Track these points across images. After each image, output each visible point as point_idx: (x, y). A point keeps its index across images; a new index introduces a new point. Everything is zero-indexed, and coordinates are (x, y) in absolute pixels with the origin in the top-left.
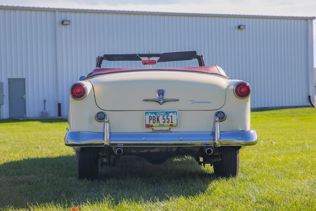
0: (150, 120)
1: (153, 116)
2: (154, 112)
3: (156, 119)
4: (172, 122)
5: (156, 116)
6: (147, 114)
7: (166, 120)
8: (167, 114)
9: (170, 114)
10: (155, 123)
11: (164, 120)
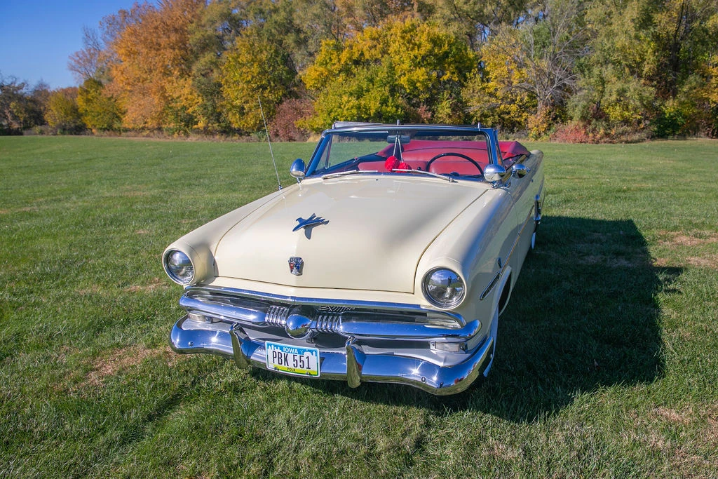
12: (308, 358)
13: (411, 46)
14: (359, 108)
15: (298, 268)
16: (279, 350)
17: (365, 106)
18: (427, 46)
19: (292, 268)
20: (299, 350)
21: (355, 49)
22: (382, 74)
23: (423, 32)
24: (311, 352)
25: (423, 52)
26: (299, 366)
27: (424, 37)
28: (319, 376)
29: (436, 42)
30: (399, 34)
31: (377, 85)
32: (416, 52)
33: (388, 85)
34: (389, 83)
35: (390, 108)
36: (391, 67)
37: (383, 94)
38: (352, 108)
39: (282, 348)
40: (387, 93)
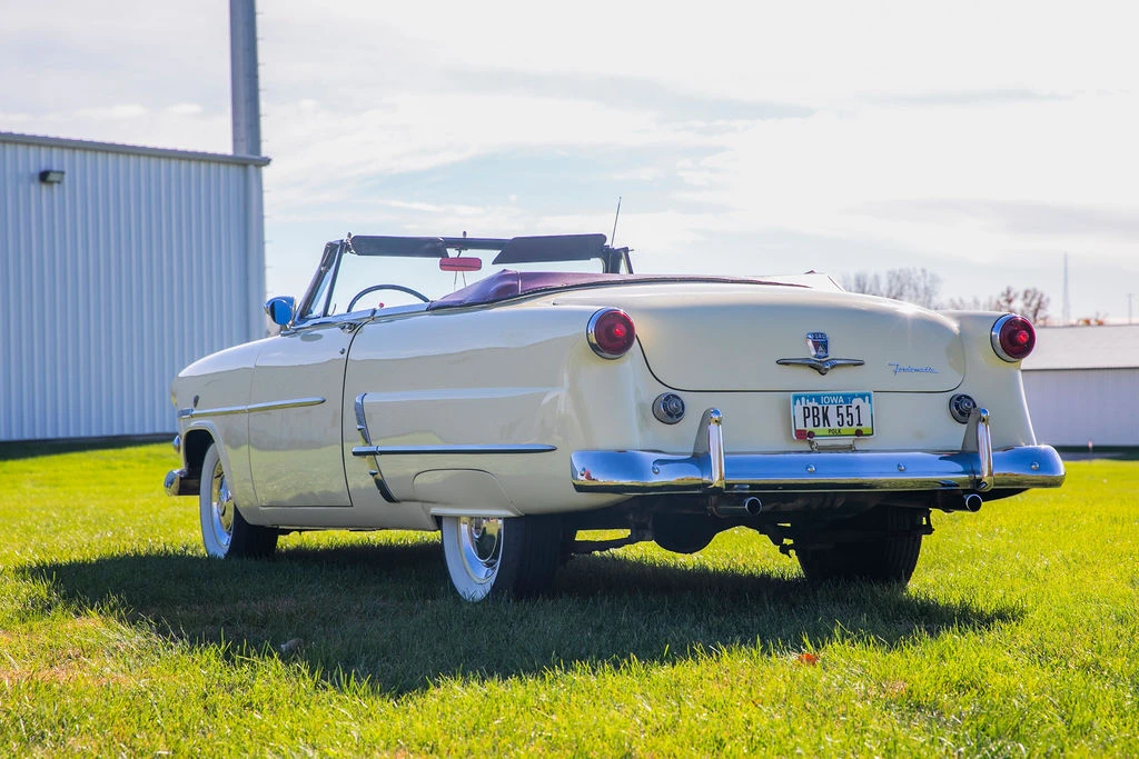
0: (805, 418)
1: (813, 408)
2: (814, 396)
3: (821, 416)
4: (859, 424)
5: (820, 407)
6: (798, 401)
7: (846, 419)
8: (846, 401)
9: (856, 402)
10: (819, 425)
11: (840, 419)
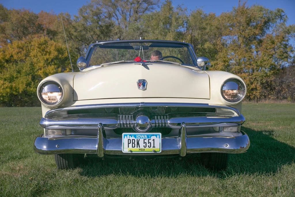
12: (154, 140)
13: (45, 53)
14: (11, 88)
15: (144, 86)
16: (133, 138)
17: (15, 87)
18: (54, 54)
19: (139, 86)
20: (148, 136)
21: (7, 53)
22: (26, 68)
23: (52, 45)
24: (156, 136)
25: (52, 56)
26: (147, 146)
27: (53, 48)
28: (161, 151)
29: (60, 51)
30: (37, 45)
31: (23, 74)
32: (48, 56)
33: (31, 75)
34: (31, 74)
35: (33, 88)
36: (32, 64)
37: (28, 80)
38: (7, 88)
39: (135, 136)
40: (30, 80)
